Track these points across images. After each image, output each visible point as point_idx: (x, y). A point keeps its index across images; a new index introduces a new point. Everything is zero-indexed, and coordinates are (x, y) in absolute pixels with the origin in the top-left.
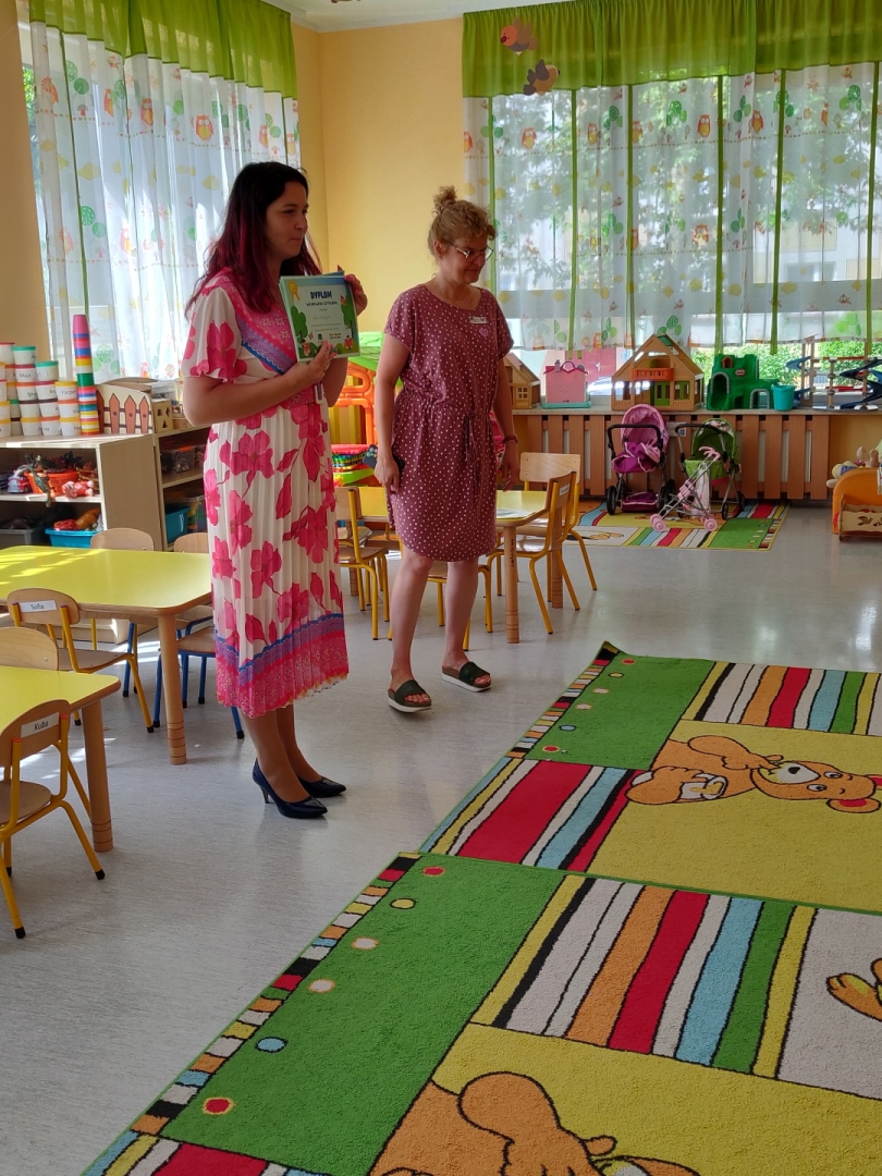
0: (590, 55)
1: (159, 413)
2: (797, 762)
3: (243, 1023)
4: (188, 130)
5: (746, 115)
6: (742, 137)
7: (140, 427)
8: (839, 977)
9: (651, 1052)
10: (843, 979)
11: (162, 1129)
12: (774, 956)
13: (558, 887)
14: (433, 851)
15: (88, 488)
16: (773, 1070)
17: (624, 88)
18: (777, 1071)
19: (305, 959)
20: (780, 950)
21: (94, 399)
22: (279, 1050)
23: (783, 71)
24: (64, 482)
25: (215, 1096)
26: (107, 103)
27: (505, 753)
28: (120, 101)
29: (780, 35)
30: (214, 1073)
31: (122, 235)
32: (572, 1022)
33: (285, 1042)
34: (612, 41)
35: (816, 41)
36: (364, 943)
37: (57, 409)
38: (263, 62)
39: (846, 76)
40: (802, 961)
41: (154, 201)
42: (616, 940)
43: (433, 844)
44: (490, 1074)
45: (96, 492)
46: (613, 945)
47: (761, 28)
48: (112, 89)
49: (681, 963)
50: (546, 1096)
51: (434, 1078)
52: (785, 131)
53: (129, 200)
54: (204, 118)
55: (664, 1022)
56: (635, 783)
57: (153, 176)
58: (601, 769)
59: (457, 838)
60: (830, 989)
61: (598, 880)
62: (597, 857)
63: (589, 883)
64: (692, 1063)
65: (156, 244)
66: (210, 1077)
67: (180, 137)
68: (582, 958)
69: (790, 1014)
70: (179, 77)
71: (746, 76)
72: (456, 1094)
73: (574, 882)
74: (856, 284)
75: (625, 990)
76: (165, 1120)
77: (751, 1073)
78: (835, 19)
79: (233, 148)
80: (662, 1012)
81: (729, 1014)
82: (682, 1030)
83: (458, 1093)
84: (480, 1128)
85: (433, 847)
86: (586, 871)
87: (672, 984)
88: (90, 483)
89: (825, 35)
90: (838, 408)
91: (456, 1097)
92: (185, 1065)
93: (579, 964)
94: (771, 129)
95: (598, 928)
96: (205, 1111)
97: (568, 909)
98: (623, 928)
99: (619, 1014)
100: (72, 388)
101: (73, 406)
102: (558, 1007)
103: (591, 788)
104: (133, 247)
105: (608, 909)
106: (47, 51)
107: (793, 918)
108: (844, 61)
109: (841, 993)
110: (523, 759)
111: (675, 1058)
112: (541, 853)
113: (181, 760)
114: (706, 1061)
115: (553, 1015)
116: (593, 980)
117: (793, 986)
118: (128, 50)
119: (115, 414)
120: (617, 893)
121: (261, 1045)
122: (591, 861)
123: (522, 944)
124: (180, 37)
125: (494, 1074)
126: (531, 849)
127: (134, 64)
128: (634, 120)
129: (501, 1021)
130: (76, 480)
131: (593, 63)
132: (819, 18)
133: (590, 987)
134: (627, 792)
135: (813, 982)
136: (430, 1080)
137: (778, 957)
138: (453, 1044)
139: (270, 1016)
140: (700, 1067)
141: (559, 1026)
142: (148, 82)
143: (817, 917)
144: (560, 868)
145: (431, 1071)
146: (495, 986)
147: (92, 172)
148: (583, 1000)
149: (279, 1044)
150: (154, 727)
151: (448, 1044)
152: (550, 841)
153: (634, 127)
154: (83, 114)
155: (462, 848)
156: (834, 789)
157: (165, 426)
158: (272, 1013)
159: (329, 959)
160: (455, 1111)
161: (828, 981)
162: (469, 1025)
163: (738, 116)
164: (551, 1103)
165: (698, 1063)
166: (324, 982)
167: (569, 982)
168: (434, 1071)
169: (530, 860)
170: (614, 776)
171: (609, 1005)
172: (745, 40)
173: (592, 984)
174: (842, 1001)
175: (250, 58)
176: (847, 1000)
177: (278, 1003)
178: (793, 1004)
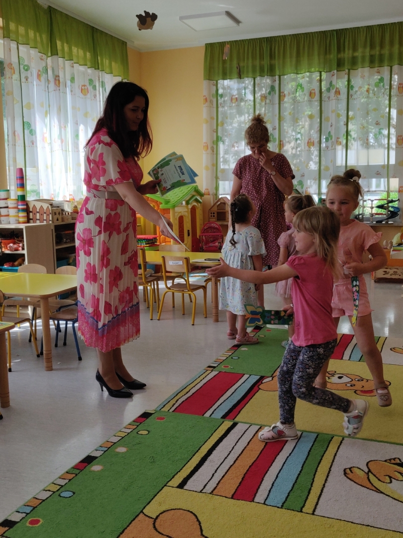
0: (262, 63)
1: (55, 214)
2: (342, 374)
3: (55, 484)
4: (78, 91)
5: (333, 89)
6: (330, 99)
7: (46, 220)
8: (350, 469)
9: (253, 501)
10: (351, 469)
11: (4, 533)
12: (320, 458)
13: (219, 426)
14: (162, 410)
15: (20, 247)
16: (312, 510)
17: (277, 77)
18: (314, 511)
19: (91, 456)
20: (323, 456)
21: (25, 207)
22: (70, 497)
23: (349, 70)
24: (9, 244)
25: (34, 517)
26: (39, 76)
27: (204, 368)
28: (44, 75)
29: (347, 54)
30: (36, 507)
31: (43, 135)
32: (216, 487)
33: (74, 493)
34: (272, 56)
35: (363, 58)
36: (122, 450)
37: (8, 211)
38: (113, 64)
39: (377, 72)
40: (333, 461)
41: (59, 121)
42: (244, 450)
43: (162, 406)
44: (171, 510)
45: (23, 249)
46: (242, 452)
47: (339, 51)
48: (41, 70)
49: (274, 461)
50: (198, 520)
51: (144, 511)
52: (350, 97)
53: (47, 120)
54: (85, 86)
55: (262, 488)
56: (263, 382)
57: (59, 109)
58: (248, 376)
59: (174, 404)
60: (345, 474)
61: (239, 424)
62: (240, 413)
63: (235, 425)
64: (273, 506)
65: (60, 141)
66: (33, 509)
67: (73, 93)
68: (226, 458)
69: (324, 485)
70: (73, 67)
71: (332, 72)
72: (153, 518)
73: (228, 424)
74: (383, 166)
75: (245, 473)
76: (7, 528)
77: (301, 511)
78: (372, 47)
79: (98, 100)
80: (261, 483)
81: (294, 484)
82: (270, 491)
83: (155, 518)
84: (162, 534)
85: (162, 408)
86: (234, 419)
87: (268, 470)
88: (21, 245)
89: (368, 54)
90: (375, 223)
91: (153, 520)
92: (22, 503)
93: (224, 460)
94: (343, 96)
95: (236, 445)
96: (28, 524)
97: (222, 436)
98: (248, 445)
99: (240, 483)
100: (15, 202)
101: (16, 210)
102: (210, 480)
103: (243, 383)
104: (49, 142)
105: (242, 436)
106: (10, 51)
107: (332, 442)
108: (376, 65)
109: (351, 476)
110: (212, 371)
111: (264, 504)
112: (214, 411)
113: (50, 368)
114: (280, 505)
115: (207, 483)
116: (230, 468)
117: (327, 472)
118: (49, 54)
119: (35, 214)
120: (247, 429)
121: (62, 495)
122: (237, 415)
123: (197, 451)
124: (75, 50)
125: (173, 509)
126: (209, 409)
127: (52, 60)
128: (281, 91)
129: (181, 486)
130: (14, 243)
131: (264, 66)
132: (365, 47)
133: (228, 471)
134: (259, 385)
135: (337, 470)
136: (142, 512)
137: (322, 459)
138: (156, 495)
139: (69, 481)
140: (276, 508)
141: (209, 488)
142: (58, 68)
143: (343, 441)
144: (222, 418)
145: (143, 508)
146: (181, 469)
147: (30, 106)
148: (223, 477)
149: (71, 494)
150: (40, 355)
151: (153, 496)
152: (219, 406)
153: (281, 94)
154: (27, 80)
155: (176, 409)
156: (359, 385)
157: (57, 220)
158: (70, 480)
159: (102, 456)
160: (151, 526)
161: (345, 470)
162: (165, 487)
163: (328, 90)
164: (200, 523)
165: (276, 506)
166: (98, 466)
167: (217, 469)
168: (144, 508)
169: (208, 414)
170: (254, 379)
171: (235, 479)
172: (332, 56)
173: (229, 469)
174: (350, 479)
175: (107, 61)
176: (353, 479)
177: (74, 475)
178: (326, 480)
